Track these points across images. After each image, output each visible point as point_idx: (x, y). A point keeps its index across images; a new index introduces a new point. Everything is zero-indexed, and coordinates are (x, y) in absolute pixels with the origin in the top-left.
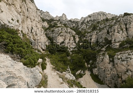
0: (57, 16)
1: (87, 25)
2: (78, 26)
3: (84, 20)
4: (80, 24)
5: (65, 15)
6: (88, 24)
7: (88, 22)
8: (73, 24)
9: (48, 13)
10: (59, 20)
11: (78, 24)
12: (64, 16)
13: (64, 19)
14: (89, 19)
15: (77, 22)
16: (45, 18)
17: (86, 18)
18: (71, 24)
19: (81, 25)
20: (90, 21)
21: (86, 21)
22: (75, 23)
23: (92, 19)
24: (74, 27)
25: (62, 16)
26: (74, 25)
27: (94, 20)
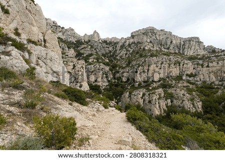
0: (86, 34)
1: (127, 50)
2: (116, 50)
3: (125, 42)
4: (118, 48)
5: (98, 34)
6: (129, 49)
7: (129, 45)
8: (109, 48)
9: (72, 30)
10: (89, 41)
11: (116, 47)
12: (96, 35)
13: (96, 39)
14: (132, 40)
15: (115, 43)
16: (69, 40)
17: (128, 39)
18: (107, 47)
19: (120, 49)
20: (132, 43)
21: (127, 43)
22: (112, 46)
23: (136, 40)
24: (110, 52)
25: (94, 34)
26: (111, 49)
27: (138, 42)
